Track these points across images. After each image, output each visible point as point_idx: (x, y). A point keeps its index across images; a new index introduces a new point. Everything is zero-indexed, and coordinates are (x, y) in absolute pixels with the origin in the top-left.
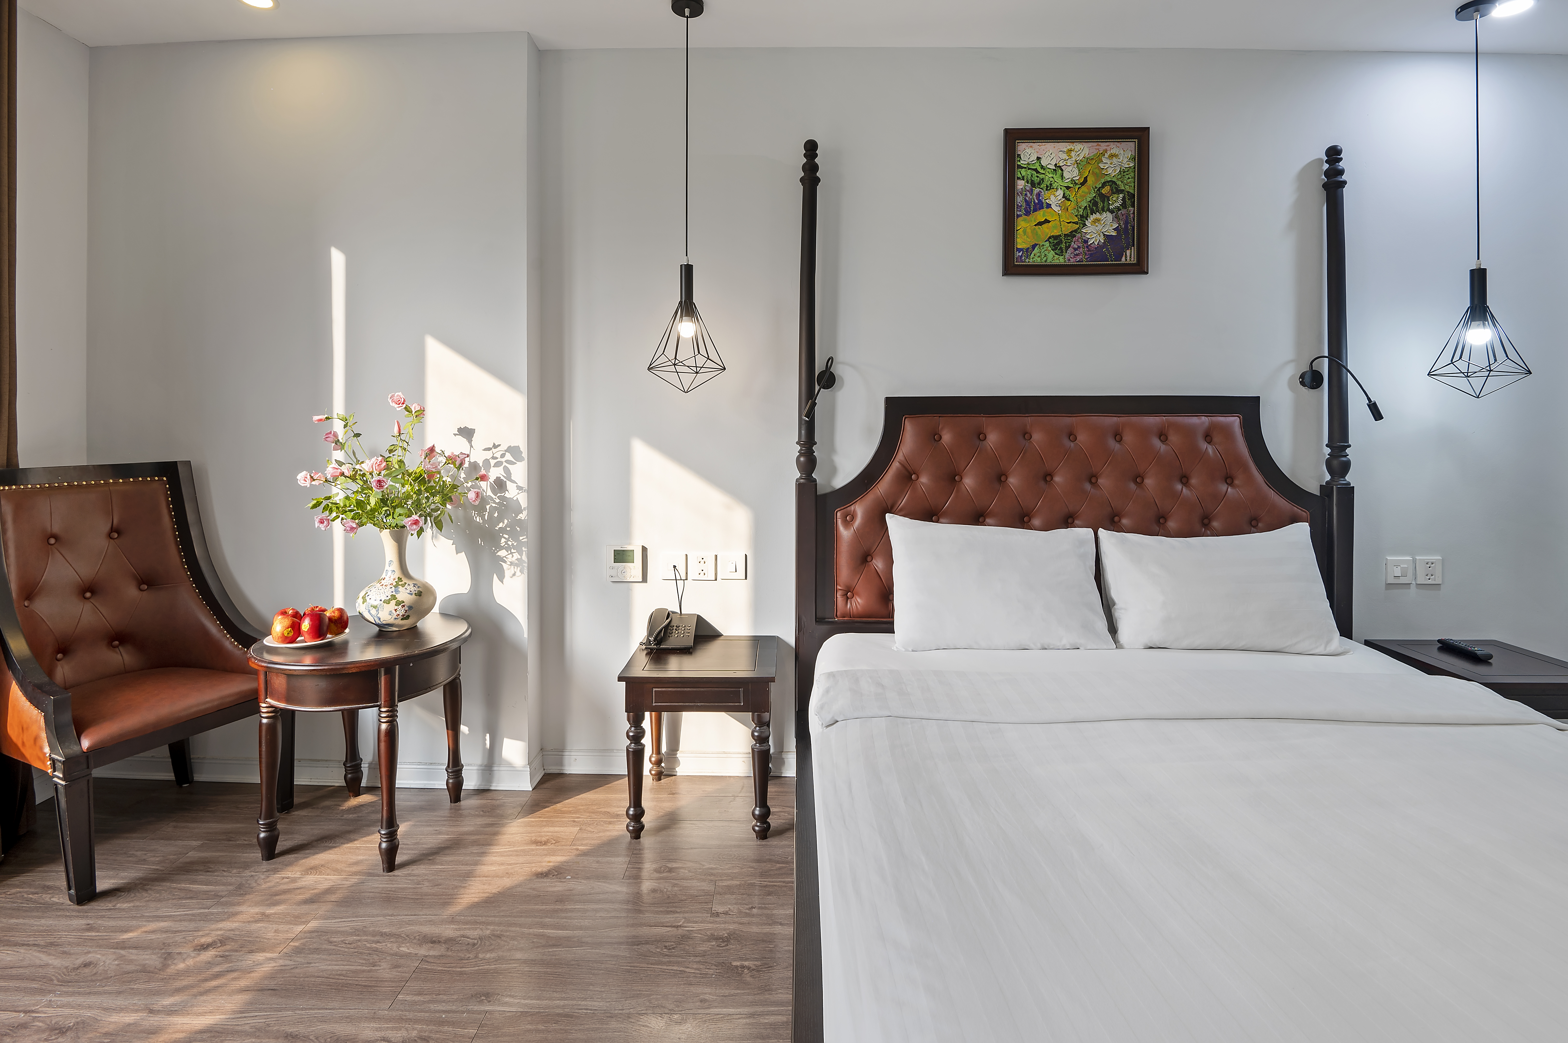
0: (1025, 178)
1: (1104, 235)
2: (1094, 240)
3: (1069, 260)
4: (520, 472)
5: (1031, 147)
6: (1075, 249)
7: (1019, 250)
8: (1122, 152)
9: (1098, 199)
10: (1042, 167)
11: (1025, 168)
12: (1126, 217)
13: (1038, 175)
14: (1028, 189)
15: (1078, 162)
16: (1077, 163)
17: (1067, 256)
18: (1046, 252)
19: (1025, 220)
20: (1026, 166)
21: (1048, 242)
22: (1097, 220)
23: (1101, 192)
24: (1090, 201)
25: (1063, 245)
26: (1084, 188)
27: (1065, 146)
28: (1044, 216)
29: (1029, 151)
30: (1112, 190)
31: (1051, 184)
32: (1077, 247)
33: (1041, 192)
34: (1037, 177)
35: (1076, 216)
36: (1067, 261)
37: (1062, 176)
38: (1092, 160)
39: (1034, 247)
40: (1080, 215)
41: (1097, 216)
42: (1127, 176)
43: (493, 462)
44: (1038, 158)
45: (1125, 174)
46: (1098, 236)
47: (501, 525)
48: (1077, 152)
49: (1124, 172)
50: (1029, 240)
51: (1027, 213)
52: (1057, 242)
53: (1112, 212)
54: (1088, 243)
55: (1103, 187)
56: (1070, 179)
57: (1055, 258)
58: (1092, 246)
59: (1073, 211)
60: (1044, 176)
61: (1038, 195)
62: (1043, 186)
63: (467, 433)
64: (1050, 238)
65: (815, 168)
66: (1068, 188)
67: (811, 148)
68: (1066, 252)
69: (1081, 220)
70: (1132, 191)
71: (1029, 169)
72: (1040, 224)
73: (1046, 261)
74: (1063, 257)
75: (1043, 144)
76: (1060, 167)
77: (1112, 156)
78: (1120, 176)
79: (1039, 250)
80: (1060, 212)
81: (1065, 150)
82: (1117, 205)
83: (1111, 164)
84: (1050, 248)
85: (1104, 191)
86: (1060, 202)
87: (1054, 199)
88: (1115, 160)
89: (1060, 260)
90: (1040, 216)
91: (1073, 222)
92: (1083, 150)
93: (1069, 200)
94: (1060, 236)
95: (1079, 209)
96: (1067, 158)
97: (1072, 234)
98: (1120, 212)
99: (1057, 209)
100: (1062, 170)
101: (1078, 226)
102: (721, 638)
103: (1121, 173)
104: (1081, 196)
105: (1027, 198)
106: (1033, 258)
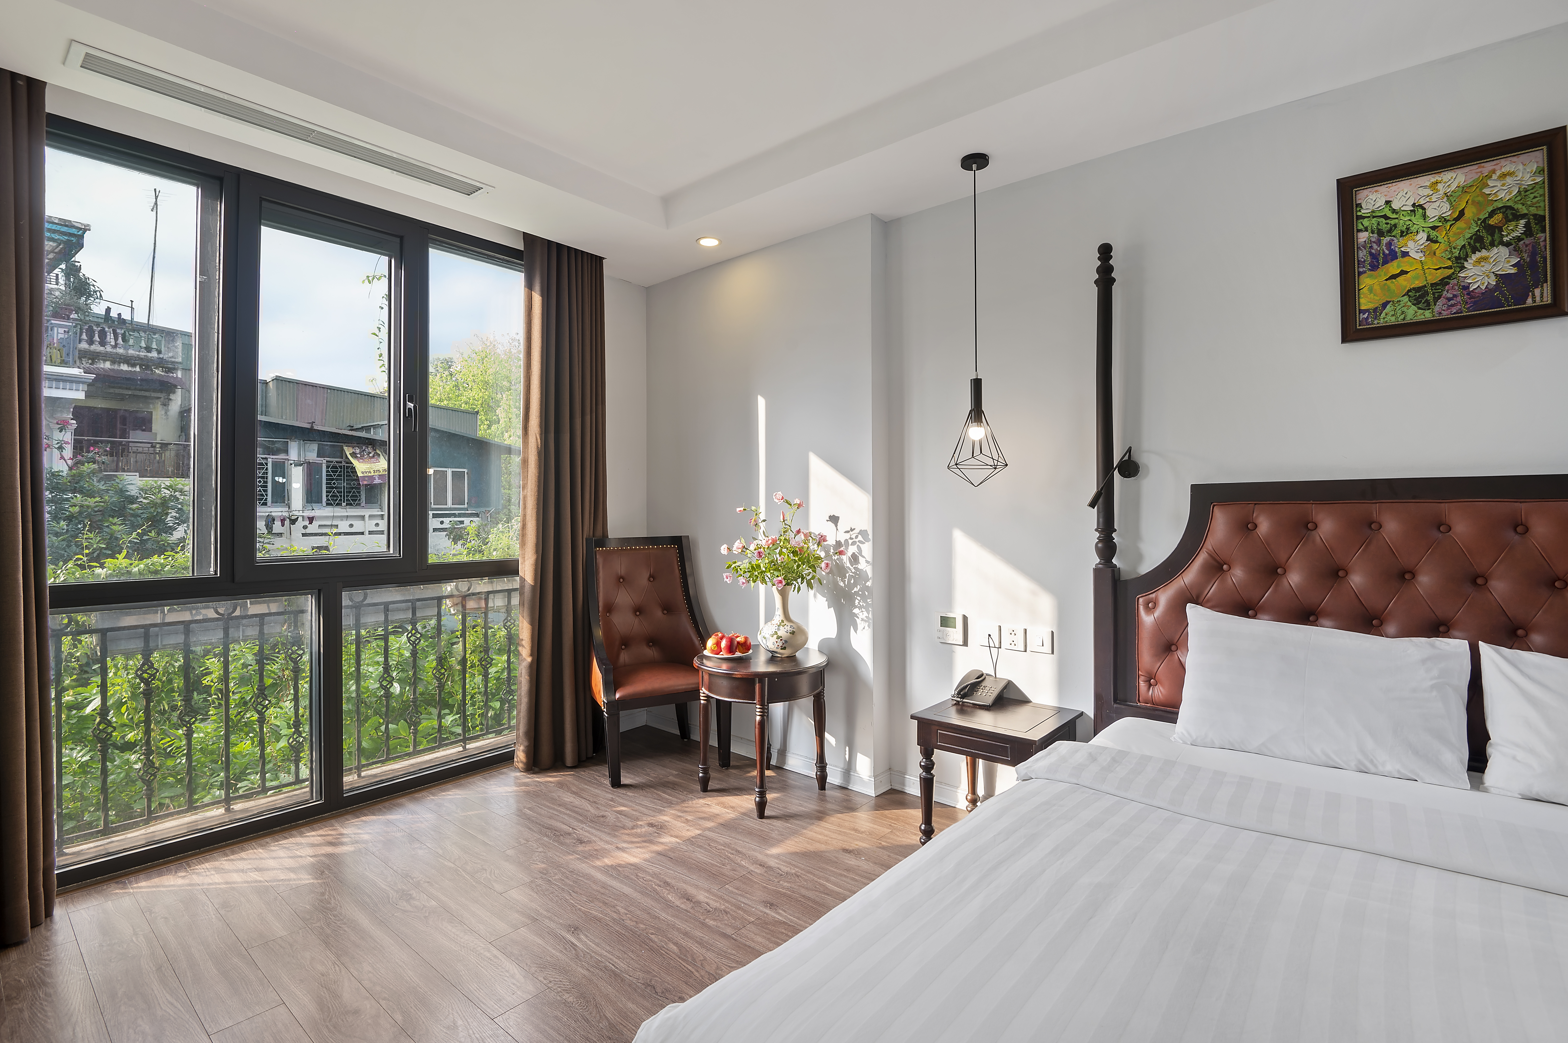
0: (1369, 228)
1: (1496, 275)
2: (1478, 284)
3: (1440, 313)
4: (867, 549)
5: (1376, 191)
7: (1364, 312)
8: (1521, 167)
9: (1483, 233)
10: (1394, 211)
11: (1369, 217)
12: (1533, 247)
13: (1388, 221)
14: (1373, 240)
15: (1448, 194)
16: (1447, 196)
17: (1437, 308)
18: (1405, 309)
19: (1370, 276)
20: (1369, 215)
21: (1406, 297)
22: (1485, 259)
23: (1489, 224)
24: (1471, 238)
25: (1430, 298)
26: (1460, 224)
27: (1426, 180)
28: (1398, 267)
29: (1373, 197)
30: (1506, 217)
31: (1408, 229)
32: (1452, 296)
33: (1394, 240)
34: (1387, 224)
35: (1449, 259)
36: (1437, 315)
37: (1424, 216)
38: (1472, 188)
39: (1385, 305)
40: (1456, 257)
41: (1484, 253)
42: (1532, 196)
43: (850, 541)
44: (1388, 202)
45: (1527, 193)
46: (1486, 278)
47: (855, 589)
48: (1446, 183)
49: (1526, 191)
50: (1378, 298)
51: (1374, 267)
52: (1419, 296)
53: (1507, 245)
54: (1469, 289)
55: (1491, 216)
56: (1437, 217)
57: (1418, 314)
58: (1476, 291)
59: (1443, 255)
60: (1396, 221)
61: (1389, 244)
62: (1397, 232)
63: (834, 519)
64: (1409, 291)
65: (1111, 269)
66: (1434, 228)
67: (1105, 251)
68: (1435, 305)
69: (1458, 263)
70: (1541, 213)
71: (1374, 217)
72: (1394, 277)
73: (1404, 319)
74: (1430, 311)
75: (1394, 184)
76: (1421, 206)
77: (1504, 176)
78: (1519, 198)
79: (1393, 307)
80: (1423, 259)
81: (1428, 184)
82: (1517, 234)
83: (1503, 185)
84: (1409, 304)
85: (1492, 222)
86: (1423, 246)
87: (1414, 244)
88: (1509, 180)
89: (1428, 315)
90: (1394, 268)
91: (1444, 268)
92: (1454, 179)
93: (1436, 242)
94: (1425, 286)
95: (1453, 250)
96: (1432, 192)
97: (1444, 282)
98: (1522, 242)
99: (1417, 256)
100: (1424, 209)
101: (1452, 270)
102: (1030, 704)
103: (1520, 194)
104: (1455, 234)
105: (1373, 251)
106: (1384, 318)
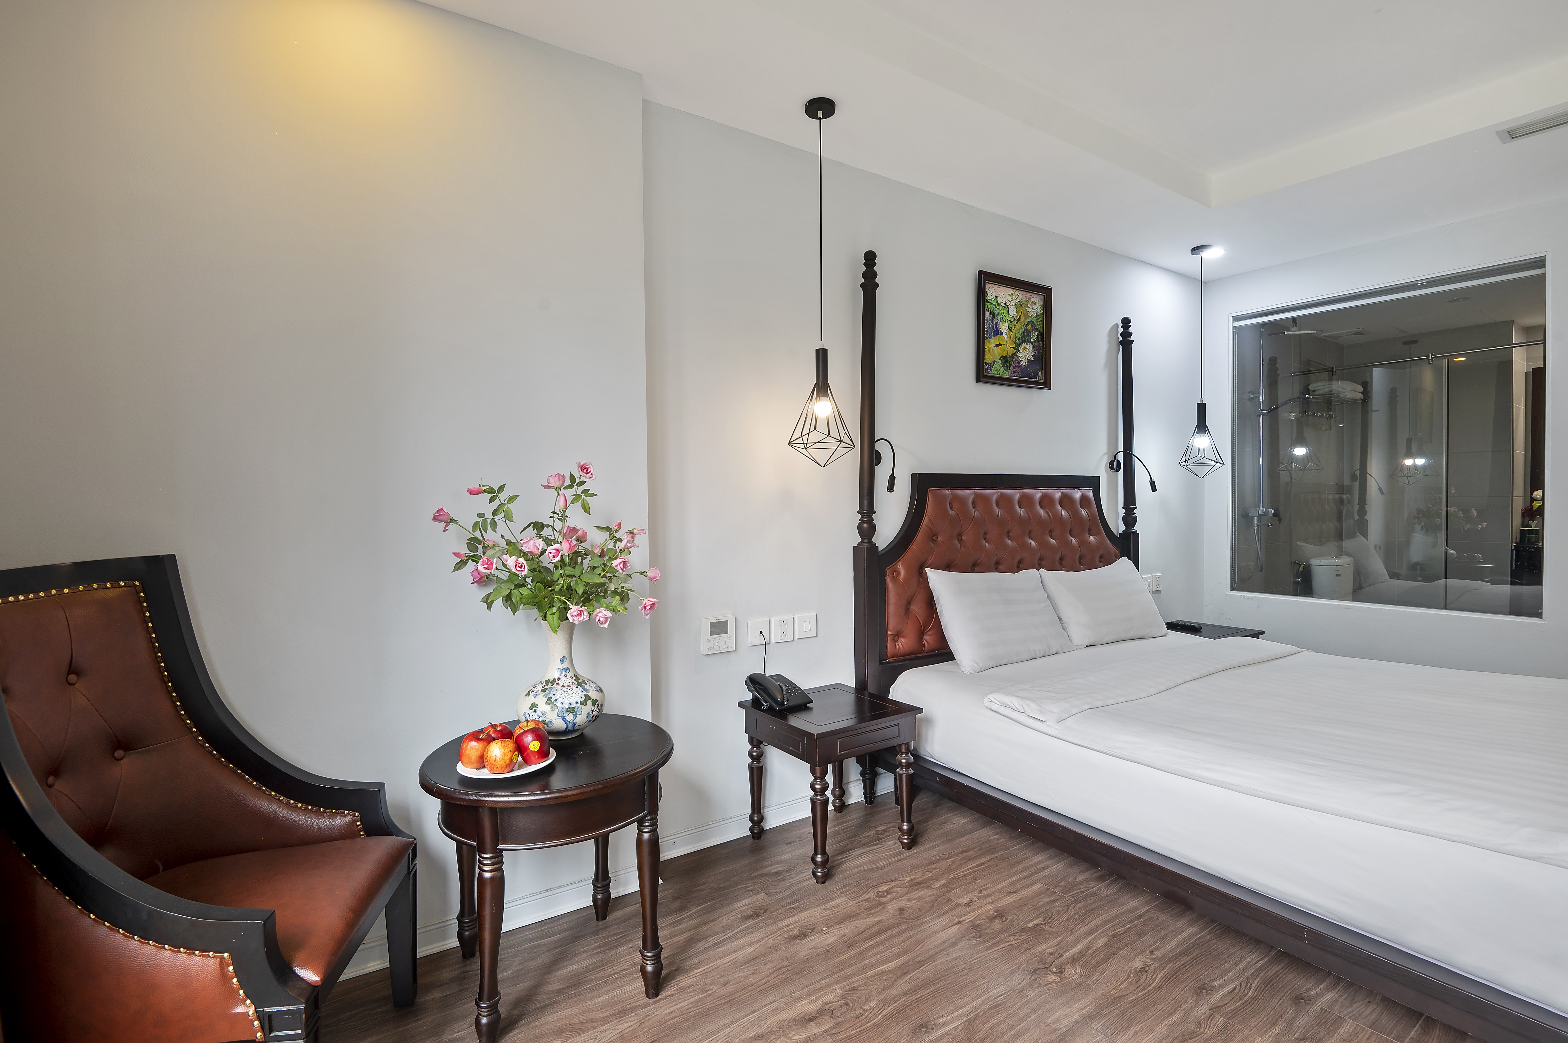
1: (1028, 359)
2: (1023, 362)
5: (992, 287)
6: (1014, 368)
7: (987, 364)
8: (1038, 301)
9: (1025, 333)
10: (998, 304)
11: (988, 302)
12: (1041, 347)
14: (990, 318)
15: (1016, 304)
17: (1010, 371)
18: (1000, 368)
19: (988, 342)
20: (988, 300)
21: (1000, 360)
22: (1025, 348)
23: (1027, 328)
24: (1022, 334)
25: (1008, 364)
26: (1019, 324)
27: (1010, 291)
28: (999, 340)
29: (991, 290)
30: (1032, 327)
31: (1003, 318)
32: (1015, 366)
34: (996, 310)
35: (1015, 343)
36: (1010, 376)
37: (1008, 312)
38: (1023, 304)
40: (1017, 343)
41: (1025, 345)
42: (1040, 319)
44: (996, 297)
46: (1025, 359)
48: (1016, 296)
49: (1039, 316)
50: (990, 357)
51: (990, 337)
53: (1032, 343)
54: (1020, 364)
55: (1028, 325)
56: (1012, 316)
57: (1004, 372)
58: (1022, 366)
59: (1013, 339)
61: (996, 324)
62: (999, 318)
64: (1001, 357)
65: (874, 275)
66: (1011, 322)
68: (1009, 369)
69: (1017, 347)
70: (1043, 330)
71: (990, 303)
72: (997, 346)
73: (999, 374)
74: (1008, 372)
75: (999, 286)
76: (1007, 305)
77: (1032, 303)
78: (1036, 319)
79: (996, 365)
80: (1007, 339)
81: (1010, 293)
82: (1034, 338)
83: (1032, 308)
84: (1001, 365)
86: (1007, 331)
88: (1034, 306)
89: (1007, 374)
90: (997, 340)
91: (1013, 348)
92: (1019, 295)
93: (1011, 331)
94: (1006, 356)
95: (1016, 338)
96: (1011, 300)
97: (1013, 356)
98: (1036, 344)
99: (1005, 336)
100: (1008, 308)
101: (1016, 350)
103: (1037, 316)
104: (1017, 329)
105: (990, 326)
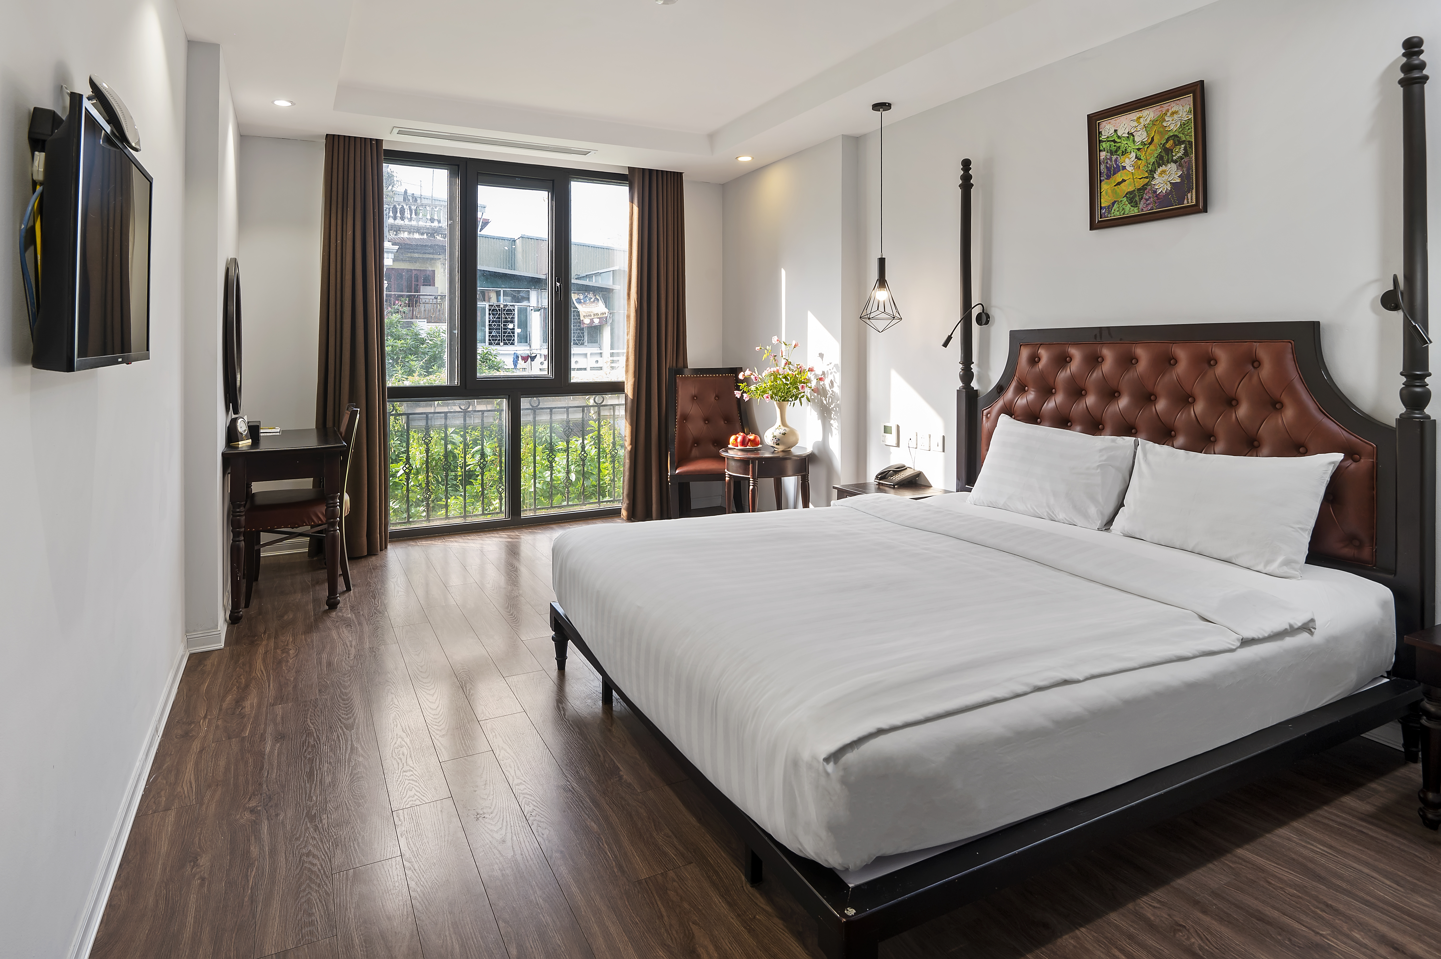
0: (1106, 149)
1: (1171, 183)
2: (1161, 189)
3: (1143, 210)
4: (838, 378)
5: (1110, 123)
6: (1147, 200)
7: (1103, 208)
8: (1181, 108)
9: (1163, 154)
10: (1119, 137)
11: (1105, 141)
12: (1189, 163)
13: (1115, 144)
14: (1108, 157)
15: (1146, 126)
16: (1145, 127)
17: (1141, 206)
18: (1124, 206)
19: (1106, 183)
20: (1105, 140)
21: (1125, 198)
22: (1164, 172)
23: (1166, 147)
24: (1157, 157)
25: (1137, 199)
26: (1152, 147)
27: (1134, 115)
28: (1121, 176)
29: (1108, 127)
30: (1174, 143)
31: (1126, 150)
32: (1148, 197)
33: (1118, 158)
34: (1115, 146)
35: (1147, 171)
36: (1141, 211)
37: (1134, 141)
38: (1157, 122)
39: (1113, 204)
40: (1150, 170)
41: (1163, 168)
42: (1187, 128)
43: (830, 372)
44: (1116, 131)
45: (1185, 126)
46: (1165, 185)
47: (832, 406)
48: (1144, 118)
49: (1184, 125)
50: (1110, 199)
51: (1108, 177)
52: (1132, 197)
53: (1175, 162)
54: (1156, 193)
55: (1167, 142)
56: (1140, 142)
57: (1131, 210)
58: (1160, 194)
59: (1144, 168)
60: (1120, 144)
61: (1116, 160)
62: (1120, 152)
63: (820, 356)
64: (1127, 194)
65: (969, 177)
66: (1139, 149)
67: (966, 164)
68: (1140, 204)
69: (1151, 174)
70: (1191, 140)
71: (1108, 141)
72: (1119, 184)
73: (1124, 214)
74: (1137, 208)
75: (1118, 118)
76: (1132, 133)
77: (1173, 113)
78: (1181, 129)
79: (1118, 205)
80: (1133, 171)
81: (1135, 118)
82: (1179, 155)
83: (1173, 120)
84: (1127, 203)
85: (1168, 146)
86: (1133, 162)
87: (1128, 161)
88: (1175, 117)
89: (1135, 211)
90: (1119, 177)
91: (1144, 178)
92: (1149, 114)
93: (1140, 159)
94: (1134, 191)
95: (1148, 165)
96: (1137, 124)
97: (1144, 188)
98: (1183, 160)
99: (1130, 169)
100: (1133, 136)
101: (1148, 180)
102: (932, 488)
103: (1181, 127)
104: (1149, 154)
105: (1108, 165)
106: (1113, 213)
